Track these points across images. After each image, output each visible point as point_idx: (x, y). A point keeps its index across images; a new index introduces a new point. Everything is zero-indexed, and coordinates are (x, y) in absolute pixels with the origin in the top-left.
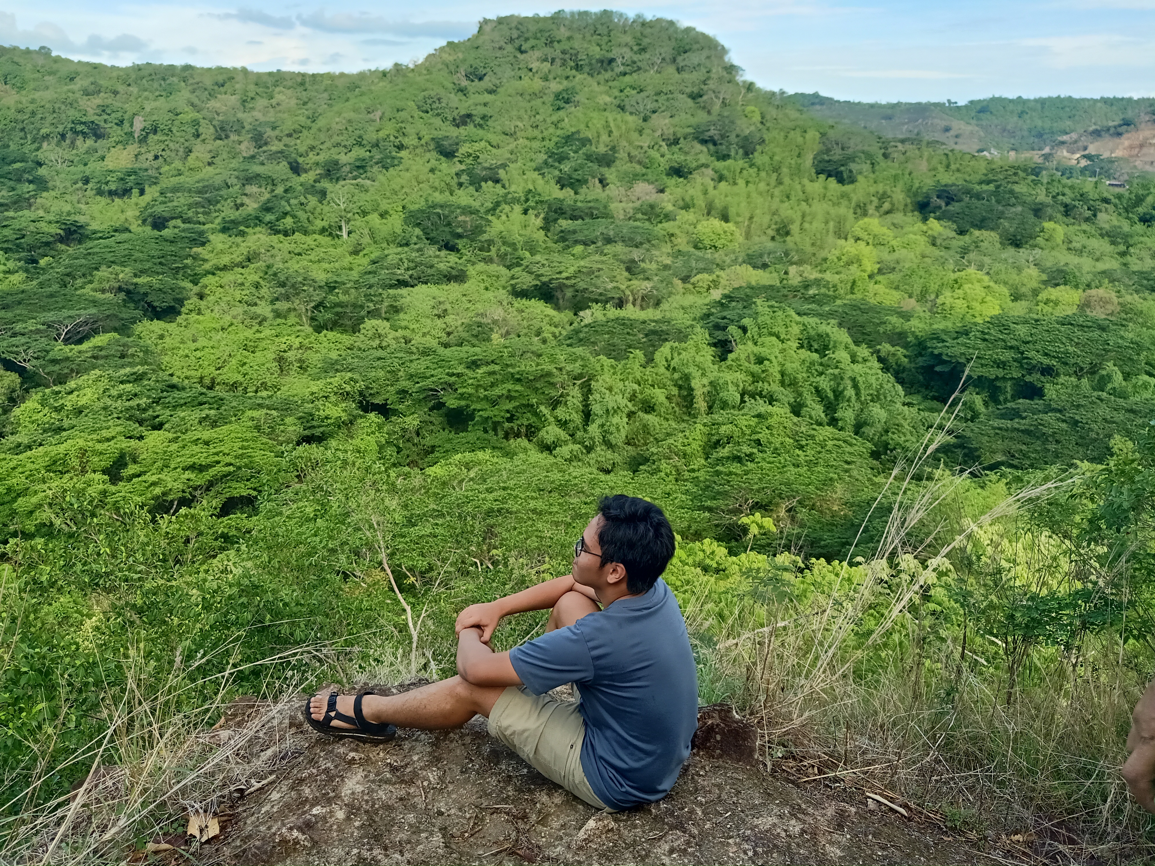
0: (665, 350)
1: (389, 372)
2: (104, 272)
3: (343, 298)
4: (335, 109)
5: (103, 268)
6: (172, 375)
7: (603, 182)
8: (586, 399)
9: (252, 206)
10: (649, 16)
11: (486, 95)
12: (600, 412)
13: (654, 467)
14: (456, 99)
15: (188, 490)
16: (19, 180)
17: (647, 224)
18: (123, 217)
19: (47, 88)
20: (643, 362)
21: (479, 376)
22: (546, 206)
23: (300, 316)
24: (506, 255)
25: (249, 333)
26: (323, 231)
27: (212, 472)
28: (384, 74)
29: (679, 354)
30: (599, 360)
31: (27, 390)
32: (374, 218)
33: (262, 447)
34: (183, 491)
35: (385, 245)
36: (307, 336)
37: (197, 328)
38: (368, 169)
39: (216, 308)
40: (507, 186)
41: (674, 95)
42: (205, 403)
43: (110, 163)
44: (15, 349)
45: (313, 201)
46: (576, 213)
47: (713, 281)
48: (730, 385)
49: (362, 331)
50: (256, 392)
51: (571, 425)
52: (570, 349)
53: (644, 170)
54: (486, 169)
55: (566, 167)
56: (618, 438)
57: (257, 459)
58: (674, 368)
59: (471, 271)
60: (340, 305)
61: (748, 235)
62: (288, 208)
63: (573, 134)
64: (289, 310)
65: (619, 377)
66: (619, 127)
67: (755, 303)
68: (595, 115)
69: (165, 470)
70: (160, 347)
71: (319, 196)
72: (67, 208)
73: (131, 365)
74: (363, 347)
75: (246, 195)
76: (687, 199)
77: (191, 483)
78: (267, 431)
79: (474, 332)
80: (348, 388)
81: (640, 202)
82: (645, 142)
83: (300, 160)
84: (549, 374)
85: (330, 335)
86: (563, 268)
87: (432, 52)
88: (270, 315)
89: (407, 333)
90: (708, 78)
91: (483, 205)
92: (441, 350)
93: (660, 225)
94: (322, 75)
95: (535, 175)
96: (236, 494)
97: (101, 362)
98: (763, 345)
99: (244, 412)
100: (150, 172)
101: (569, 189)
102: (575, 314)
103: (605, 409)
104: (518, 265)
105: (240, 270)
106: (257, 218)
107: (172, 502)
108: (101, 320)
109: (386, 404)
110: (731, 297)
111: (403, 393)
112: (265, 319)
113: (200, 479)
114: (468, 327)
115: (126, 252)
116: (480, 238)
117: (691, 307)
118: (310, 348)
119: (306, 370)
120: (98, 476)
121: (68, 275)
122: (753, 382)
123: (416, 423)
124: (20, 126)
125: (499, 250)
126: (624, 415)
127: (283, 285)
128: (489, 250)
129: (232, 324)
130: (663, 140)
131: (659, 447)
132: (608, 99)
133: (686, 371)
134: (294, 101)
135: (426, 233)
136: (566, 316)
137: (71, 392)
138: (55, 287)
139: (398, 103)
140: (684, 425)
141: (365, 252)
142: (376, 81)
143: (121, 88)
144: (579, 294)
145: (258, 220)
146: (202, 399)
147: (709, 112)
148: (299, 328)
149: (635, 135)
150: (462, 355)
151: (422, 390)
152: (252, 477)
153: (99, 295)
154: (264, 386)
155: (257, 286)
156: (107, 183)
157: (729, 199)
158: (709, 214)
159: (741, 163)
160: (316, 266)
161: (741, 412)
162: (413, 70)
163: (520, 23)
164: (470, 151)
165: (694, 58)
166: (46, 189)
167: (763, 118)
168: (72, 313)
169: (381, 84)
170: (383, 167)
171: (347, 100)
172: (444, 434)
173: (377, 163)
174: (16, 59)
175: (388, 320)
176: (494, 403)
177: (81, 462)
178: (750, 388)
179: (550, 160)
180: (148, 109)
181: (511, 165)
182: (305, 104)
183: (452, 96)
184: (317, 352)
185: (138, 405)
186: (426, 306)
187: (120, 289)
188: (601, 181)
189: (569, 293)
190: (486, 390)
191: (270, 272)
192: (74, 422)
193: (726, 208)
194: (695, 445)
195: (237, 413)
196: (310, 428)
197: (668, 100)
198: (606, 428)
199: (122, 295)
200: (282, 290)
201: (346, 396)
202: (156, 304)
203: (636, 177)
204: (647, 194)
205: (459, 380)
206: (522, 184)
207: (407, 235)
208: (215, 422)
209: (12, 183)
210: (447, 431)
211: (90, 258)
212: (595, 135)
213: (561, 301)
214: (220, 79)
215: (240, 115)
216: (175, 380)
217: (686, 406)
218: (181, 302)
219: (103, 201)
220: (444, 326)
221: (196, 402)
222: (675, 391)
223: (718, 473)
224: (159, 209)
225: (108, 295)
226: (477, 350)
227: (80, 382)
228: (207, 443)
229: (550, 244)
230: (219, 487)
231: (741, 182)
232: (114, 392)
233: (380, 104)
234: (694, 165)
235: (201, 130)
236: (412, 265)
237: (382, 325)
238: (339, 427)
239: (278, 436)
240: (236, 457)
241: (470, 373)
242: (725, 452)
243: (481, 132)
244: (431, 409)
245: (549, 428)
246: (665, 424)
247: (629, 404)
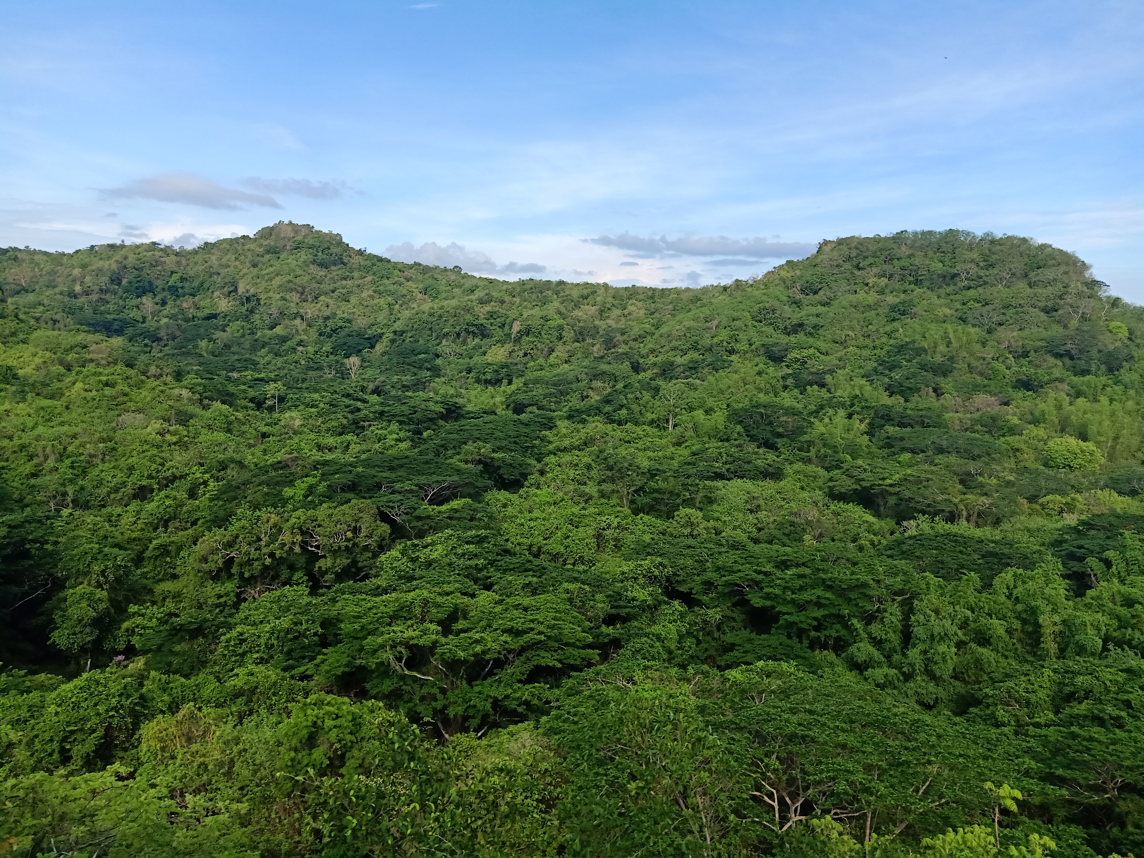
0: (1007, 576)
1: (696, 561)
2: (470, 447)
3: (662, 485)
4: (678, 318)
5: (470, 443)
6: (507, 540)
7: (938, 392)
8: (906, 618)
9: (595, 398)
10: (999, 234)
11: (819, 307)
12: (923, 637)
13: (988, 712)
14: (790, 310)
15: (503, 653)
16: (420, 368)
17: (987, 436)
18: (492, 402)
19: (454, 297)
20: (978, 587)
21: (787, 577)
22: (872, 412)
23: (621, 498)
24: (826, 456)
25: (576, 510)
26: (652, 423)
27: (527, 637)
28: (725, 288)
29: (1024, 582)
30: (924, 578)
31: (393, 541)
32: (699, 414)
33: (572, 620)
34: (499, 653)
35: (706, 439)
36: (625, 517)
37: (534, 501)
38: (700, 370)
39: (553, 484)
40: (832, 390)
41: (1026, 309)
42: (530, 570)
43: (489, 358)
44: (391, 504)
45: (647, 396)
46: (905, 421)
47: (1067, 504)
48: (1089, 627)
49: (676, 518)
50: (574, 564)
51: (887, 646)
52: (890, 560)
53: (986, 382)
54: (812, 373)
55: (897, 375)
56: (945, 670)
57: (566, 632)
58: (1017, 598)
59: (789, 469)
60: (658, 491)
61: (1111, 457)
62: (625, 402)
63: (907, 343)
64: (613, 491)
65: (947, 599)
66: (959, 339)
67: (1121, 534)
68: (933, 326)
69: (488, 629)
70: (502, 515)
71: (653, 392)
72: (452, 391)
73: (478, 528)
74: (675, 533)
75: (592, 388)
76: (1037, 413)
77: (507, 646)
78: (579, 604)
79: (787, 531)
80: (657, 573)
81: (979, 414)
82: (989, 353)
83: (641, 361)
84: (865, 585)
85: (646, 518)
86: (887, 475)
87: (771, 269)
88: (596, 495)
89: (719, 525)
90: (1066, 293)
91: (806, 407)
92: (751, 545)
93: (1002, 439)
94: (670, 290)
95: (863, 382)
96: (543, 662)
97: (454, 522)
98: (1132, 585)
99: (561, 583)
100: (519, 366)
101: (898, 397)
102: (897, 523)
103: (929, 634)
104: (838, 467)
105: (577, 452)
106: (597, 408)
107: (489, 660)
108: (460, 486)
109: (691, 593)
110: (1089, 524)
111: (709, 585)
112: (591, 498)
113: (515, 644)
114: (780, 526)
115: (490, 431)
116: (801, 439)
117: (1038, 530)
118: (627, 529)
119: (619, 549)
120: (433, 627)
121: (442, 446)
122: (1119, 628)
123: (718, 617)
124: (429, 326)
125: (819, 451)
126: (952, 644)
127: (610, 468)
128: (808, 451)
129: (563, 500)
130: (1010, 352)
131: (995, 689)
132: (948, 311)
133: (1033, 604)
134: (642, 312)
135: (747, 431)
136: (885, 524)
137: (426, 547)
138: (431, 456)
139: (735, 313)
140: (1027, 667)
141: (687, 444)
142: (717, 295)
143: (507, 298)
144: (904, 503)
145: (598, 411)
146: (528, 566)
147: (1065, 327)
148: (619, 509)
149: (977, 347)
150: (772, 553)
151: (727, 584)
152: (559, 648)
153: (462, 465)
154: (581, 560)
155: (589, 467)
156: (484, 374)
157: (1088, 416)
158: (1062, 430)
159: (1103, 379)
160: (640, 454)
161: (1104, 662)
162: (751, 285)
163: (859, 243)
164: (798, 357)
165: (1049, 274)
166: (439, 376)
167: (1131, 333)
168: (440, 478)
169: (721, 297)
170: (714, 369)
171: (689, 310)
172: (745, 633)
173: (708, 365)
174: (436, 276)
175: (701, 509)
176: (801, 607)
177: (423, 611)
178: (1115, 634)
179: (880, 368)
180: (525, 315)
181: (839, 371)
182: (652, 313)
183: (786, 307)
184: (632, 533)
185: (476, 565)
186: (740, 500)
187: (480, 462)
188: (935, 390)
189: (892, 501)
190: (793, 593)
191: (602, 456)
192: (424, 573)
193: (1085, 426)
194: (1042, 694)
195: (556, 583)
196: (616, 607)
197: (1017, 313)
198: (929, 655)
199: (480, 467)
200: (610, 474)
201: (652, 580)
202: (505, 476)
203: (977, 388)
204: (988, 406)
205: (767, 579)
206: (849, 390)
207: (729, 431)
208: (536, 589)
209: (415, 370)
210: (748, 630)
211: (461, 433)
212: (932, 345)
213: (882, 509)
214: (585, 292)
215: (597, 322)
216: (509, 545)
217: (1031, 645)
218: (525, 476)
219: (479, 387)
220: (756, 521)
221: (523, 569)
222: (1017, 625)
223: (1074, 736)
224: (521, 397)
225: (470, 465)
226: (788, 549)
227: (435, 538)
228: (526, 609)
229: (874, 449)
230: (529, 654)
231: (1104, 400)
232: (460, 551)
233: (718, 314)
234: (1046, 378)
235: (564, 334)
236: (730, 459)
237: (696, 515)
238: (644, 610)
239: (587, 611)
240: (548, 627)
241: (779, 573)
242: (1083, 708)
243: (811, 340)
244: (734, 605)
245: (861, 645)
246: (1003, 662)
247: (959, 632)
